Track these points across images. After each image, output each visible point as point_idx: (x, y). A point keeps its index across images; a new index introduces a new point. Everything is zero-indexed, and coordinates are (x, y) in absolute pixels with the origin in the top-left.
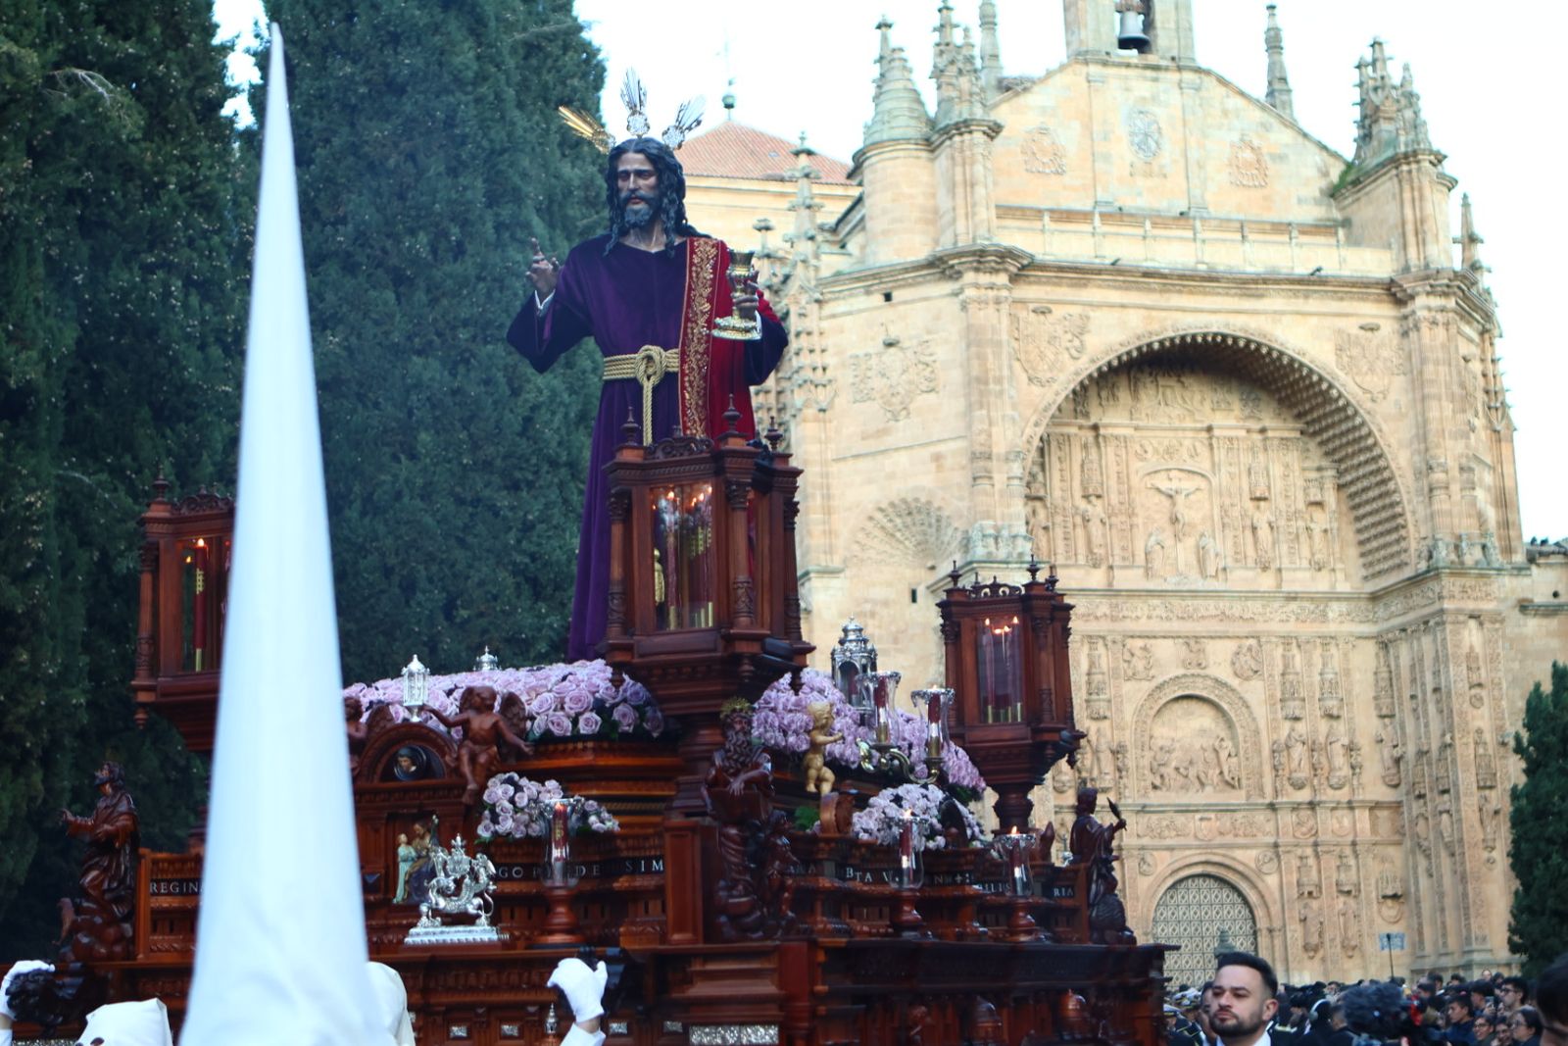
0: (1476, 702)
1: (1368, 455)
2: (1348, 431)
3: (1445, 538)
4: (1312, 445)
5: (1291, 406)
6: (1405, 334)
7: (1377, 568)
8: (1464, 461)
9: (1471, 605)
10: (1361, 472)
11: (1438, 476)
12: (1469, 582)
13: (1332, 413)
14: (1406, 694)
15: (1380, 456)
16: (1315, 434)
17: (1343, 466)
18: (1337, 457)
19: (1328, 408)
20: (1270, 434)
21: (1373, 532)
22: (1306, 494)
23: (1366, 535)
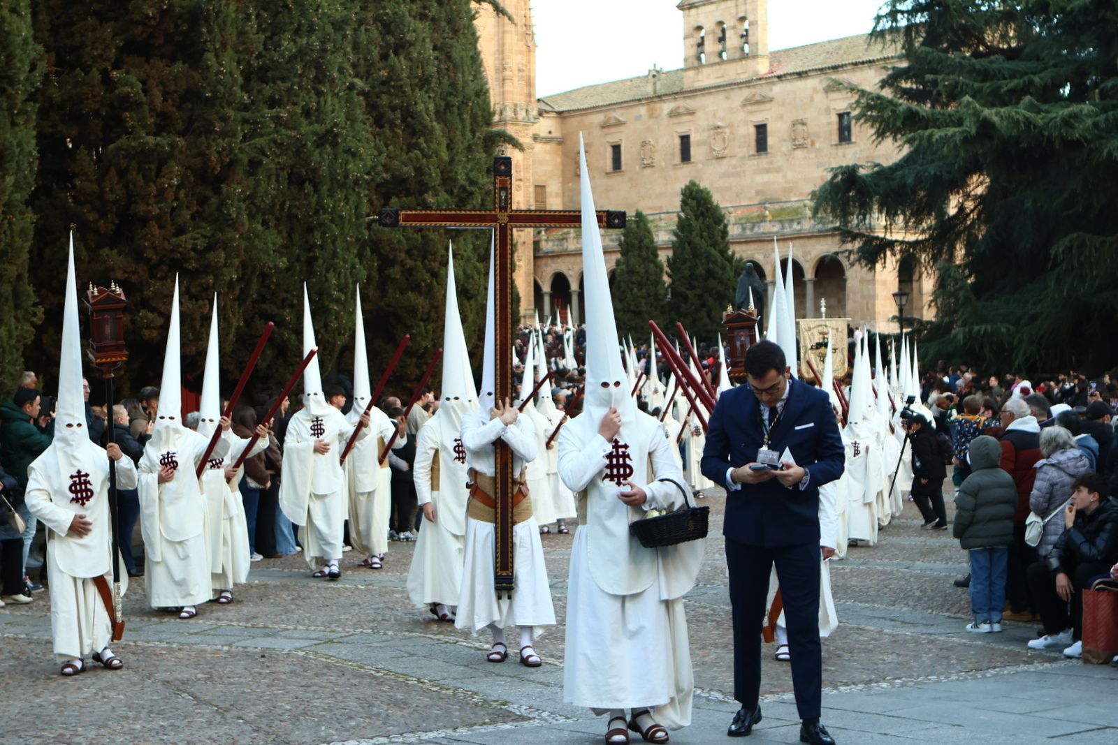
0: (518, 188)
3: (509, 104)
8: (520, 66)
12: (519, 128)
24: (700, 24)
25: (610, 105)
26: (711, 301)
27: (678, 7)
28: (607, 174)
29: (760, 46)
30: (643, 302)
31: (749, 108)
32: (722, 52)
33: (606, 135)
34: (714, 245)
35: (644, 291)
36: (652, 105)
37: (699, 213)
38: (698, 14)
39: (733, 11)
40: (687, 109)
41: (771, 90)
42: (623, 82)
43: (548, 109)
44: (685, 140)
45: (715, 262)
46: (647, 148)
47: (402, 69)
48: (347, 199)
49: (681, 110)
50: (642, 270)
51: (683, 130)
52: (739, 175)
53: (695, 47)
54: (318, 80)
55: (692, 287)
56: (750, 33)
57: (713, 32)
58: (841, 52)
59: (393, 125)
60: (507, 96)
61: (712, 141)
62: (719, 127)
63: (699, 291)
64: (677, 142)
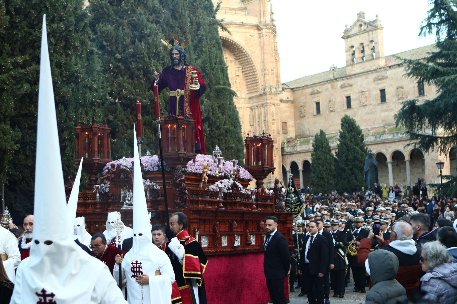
0: (273, 123)
1: (251, 65)
2: (246, 59)
3: (268, 86)
4: (237, 61)
5: (233, 52)
6: (260, 37)
7: (251, 91)
8: (272, 68)
9: (273, 102)
10: (248, 69)
11: (266, 72)
12: (272, 96)
13: (243, 55)
14: (257, 121)
15: (253, 66)
16: (238, 59)
17: (244, 67)
18: (243, 65)
19: (242, 54)
20: (228, 59)
21: (250, 83)
22: (236, 73)
23: (248, 83)
24: (352, 45)
25: (314, 84)
26: (356, 171)
27: (342, 38)
28: (314, 115)
29: (380, 53)
30: (324, 173)
31: (377, 82)
32: (363, 57)
33: (313, 98)
34: (357, 145)
35: (325, 167)
36: (333, 83)
37: (349, 130)
38: (351, 40)
39: (367, 38)
40: (349, 84)
41: (386, 73)
42: (320, 74)
43: (287, 87)
44: (348, 98)
45: (358, 153)
46: (331, 103)
47: (143, 48)
48: (86, 113)
49: (346, 85)
50: (323, 157)
51: (347, 94)
52: (373, 113)
53: (351, 56)
54: (66, 47)
55: (347, 165)
56: (375, 47)
57: (359, 48)
58: (418, 54)
59: (138, 78)
60: (267, 82)
61: (361, 98)
62: (363, 92)
63: (351, 167)
64: (345, 99)
